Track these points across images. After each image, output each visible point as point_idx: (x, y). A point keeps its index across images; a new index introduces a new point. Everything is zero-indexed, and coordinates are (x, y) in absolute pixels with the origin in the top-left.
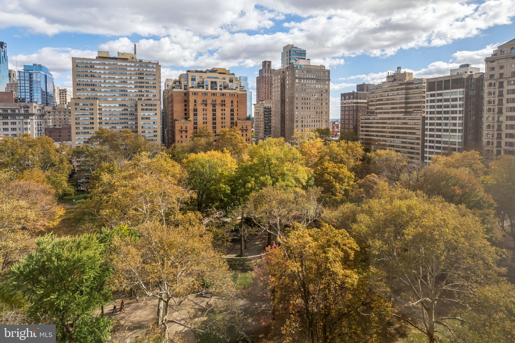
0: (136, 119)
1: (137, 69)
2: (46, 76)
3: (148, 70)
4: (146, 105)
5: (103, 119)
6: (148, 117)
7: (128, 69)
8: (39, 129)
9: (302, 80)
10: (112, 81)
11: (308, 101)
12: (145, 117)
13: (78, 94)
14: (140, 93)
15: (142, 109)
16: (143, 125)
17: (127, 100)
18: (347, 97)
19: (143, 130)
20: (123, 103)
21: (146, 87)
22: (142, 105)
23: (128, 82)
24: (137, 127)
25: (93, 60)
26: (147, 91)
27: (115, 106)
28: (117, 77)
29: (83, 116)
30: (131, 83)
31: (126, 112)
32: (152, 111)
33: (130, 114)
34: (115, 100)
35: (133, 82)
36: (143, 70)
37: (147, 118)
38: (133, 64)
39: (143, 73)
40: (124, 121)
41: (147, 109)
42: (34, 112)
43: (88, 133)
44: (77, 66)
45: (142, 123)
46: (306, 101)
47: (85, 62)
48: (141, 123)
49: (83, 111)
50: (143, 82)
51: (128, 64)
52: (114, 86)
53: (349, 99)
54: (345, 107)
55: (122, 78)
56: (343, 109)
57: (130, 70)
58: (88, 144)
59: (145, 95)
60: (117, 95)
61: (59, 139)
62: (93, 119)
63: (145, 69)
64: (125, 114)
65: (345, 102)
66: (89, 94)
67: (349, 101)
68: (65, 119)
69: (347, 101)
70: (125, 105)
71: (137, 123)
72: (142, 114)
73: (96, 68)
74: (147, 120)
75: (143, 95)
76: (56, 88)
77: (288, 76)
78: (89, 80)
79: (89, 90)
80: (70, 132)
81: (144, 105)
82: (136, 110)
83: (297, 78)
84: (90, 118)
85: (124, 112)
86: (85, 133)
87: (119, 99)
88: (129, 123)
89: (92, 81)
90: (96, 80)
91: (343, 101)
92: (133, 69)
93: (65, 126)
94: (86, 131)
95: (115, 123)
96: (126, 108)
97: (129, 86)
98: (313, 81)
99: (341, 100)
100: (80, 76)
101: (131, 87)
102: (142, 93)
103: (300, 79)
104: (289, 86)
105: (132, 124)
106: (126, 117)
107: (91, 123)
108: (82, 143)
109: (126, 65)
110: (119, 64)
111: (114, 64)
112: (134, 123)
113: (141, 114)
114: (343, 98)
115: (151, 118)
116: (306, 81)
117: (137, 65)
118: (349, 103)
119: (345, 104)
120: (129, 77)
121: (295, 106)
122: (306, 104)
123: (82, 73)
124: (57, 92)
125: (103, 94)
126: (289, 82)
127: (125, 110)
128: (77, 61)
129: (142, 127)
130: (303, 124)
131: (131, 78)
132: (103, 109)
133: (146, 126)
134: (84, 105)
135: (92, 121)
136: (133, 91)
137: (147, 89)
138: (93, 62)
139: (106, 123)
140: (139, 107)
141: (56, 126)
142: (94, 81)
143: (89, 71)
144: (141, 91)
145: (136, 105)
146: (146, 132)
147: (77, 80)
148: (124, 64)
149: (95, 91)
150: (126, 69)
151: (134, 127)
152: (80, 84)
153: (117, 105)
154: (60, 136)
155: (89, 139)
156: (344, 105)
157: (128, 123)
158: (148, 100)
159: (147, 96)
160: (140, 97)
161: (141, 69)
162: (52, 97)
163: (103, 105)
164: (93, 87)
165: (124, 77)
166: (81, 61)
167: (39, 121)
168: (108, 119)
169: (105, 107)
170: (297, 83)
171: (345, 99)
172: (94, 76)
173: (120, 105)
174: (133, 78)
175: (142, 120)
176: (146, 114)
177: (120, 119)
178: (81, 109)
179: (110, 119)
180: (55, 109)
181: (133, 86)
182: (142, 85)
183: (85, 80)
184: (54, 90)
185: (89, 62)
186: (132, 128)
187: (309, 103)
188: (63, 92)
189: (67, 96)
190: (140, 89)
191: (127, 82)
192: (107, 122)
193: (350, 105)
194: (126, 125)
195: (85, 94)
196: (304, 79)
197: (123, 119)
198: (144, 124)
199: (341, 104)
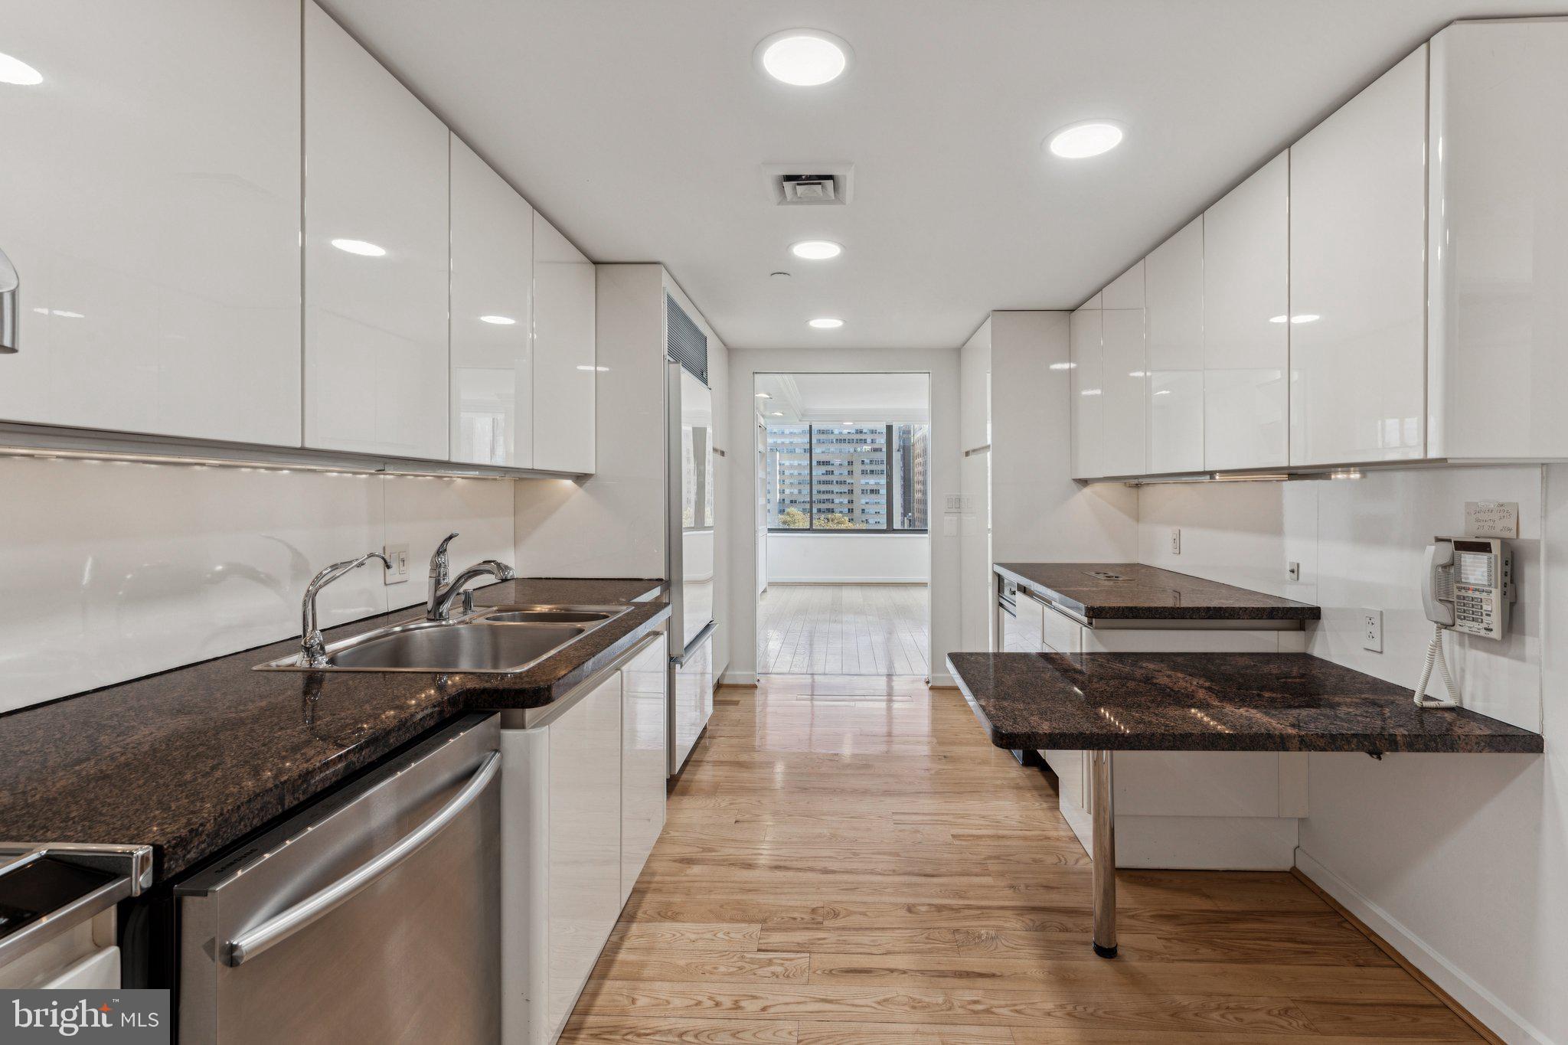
5: (787, 491)
6: (875, 488)
14: (859, 436)
16: (864, 507)
17: (833, 453)
20: (825, 458)
31: (829, 478)
33: (837, 482)
40: (825, 497)
41: (872, 472)
59: (869, 441)
70: (827, 463)
71: (851, 502)
72: (863, 482)
81: (867, 461)
82: (851, 473)
88: (837, 501)
96: (830, 468)
102: (863, 437)
105: (841, 503)
106: (830, 487)
125: (787, 441)
127: (828, 473)
132: (787, 473)
133: (871, 509)
139: (792, 502)
157: (833, 502)
159: (873, 441)
163: (787, 463)
168: (796, 491)
169: (791, 467)
179: (800, 492)
192: (793, 498)
197: (824, 492)
198: (867, 503)
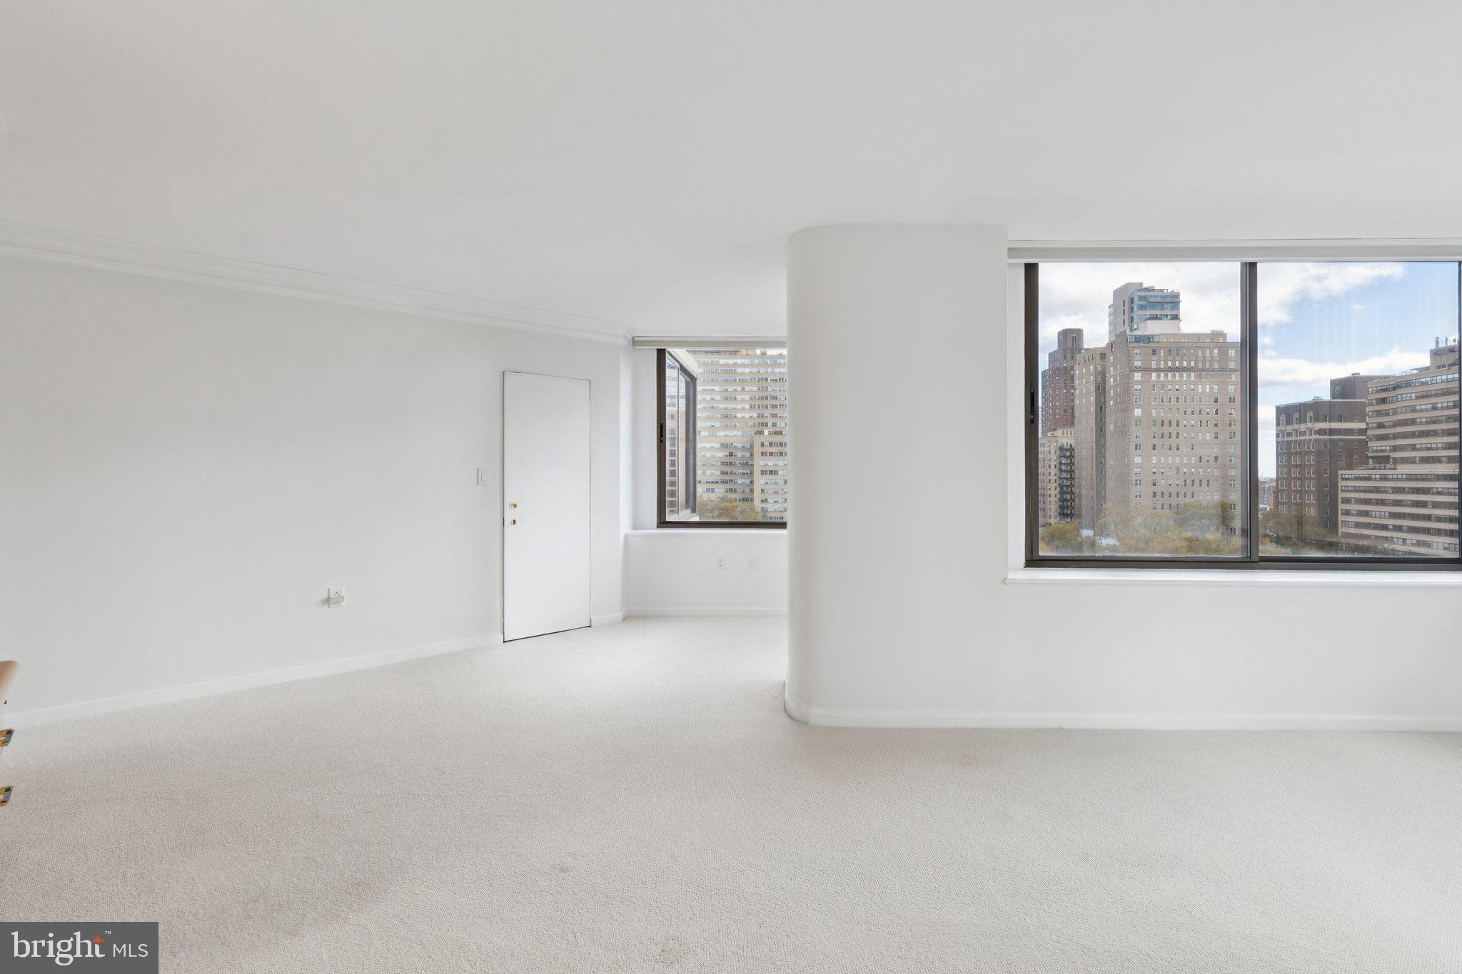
0: (752, 474)
1: (755, 370)
3: (777, 370)
4: (771, 444)
7: (739, 371)
9: (1154, 375)
10: (708, 398)
11: (1173, 429)
12: (768, 469)
15: (762, 453)
18: (1296, 415)
19: (764, 497)
21: (774, 407)
22: (762, 444)
23: (739, 397)
24: (752, 491)
26: (774, 416)
27: (713, 447)
30: (743, 400)
32: (781, 457)
34: (713, 435)
35: (747, 398)
36: (766, 372)
37: (771, 472)
38: (747, 361)
39: (766, 379)
45: (762, 482)
46: (1166, 429)
48: (760, 481)
50: (767, 398)
51: (739, 361)
52: (713, 408)
53: (1302, 420)
54: (1289, 443)
55: (726, 390)
56: (1286, 451)
57: (743, 374)
63: (770, 370)
64: (731, 464)
65: (1289, 428)
67: (1303, 427)
69: (1296, 426)
74: (772, 477)
75: (766, 424)
77: (1114, 364)
83: (1138, 369)
85: (729, 460)
87: (722, 433)
91: (1283, 428)
92: (747, 371)
95: (713, 482)
97: (739, 406)
98: (1189, 376)
99: (1278, 424)
101: (743, 408)
103: (1146, 370)
104: (1115, 391)
109: (735, 364)
110: (722, 361)
111: (713, 363)
112: (748, 481)
113: (760, 463)
114: (1283, 417)
115: (780, 473)
116: (1166, 376)
117: (756, 361)
118: (1304, 433)
119: (1289, 434)
120: (739, 388)
121: (1134, 441)
122: (1166, 436)
126: (1115, 380)
129: (763, 491)
130: (1158, 489)
131: (743, 389)
136: (747, 416)
137: (774, 411)
140: (757, 450)
144: (763, 416)
145: (752, 447)
146: (770, 500)
148: (731, 361)
150: (735, 372)
151: (748, 491)
153: (717, 446)
156: (1286, 439)
158: (776, 433)
160: (760, 429)
161: (762, 371)
165: (731, 389)
170: (1138, 383)
171: (1289, 422)
173: (722, 445)
174: (747, 388)
175: (762, 476)
176: (771, 463)
177: (722, 473)
181: (747, 406)
182: (765, 402)
186: (743, 492)
187: (1174, 435)
190: (760, 411)
191: (735, 399)
193: (1307, 437)
194: (733, 486)
196: (1158, 370)
199: (1278, 435)
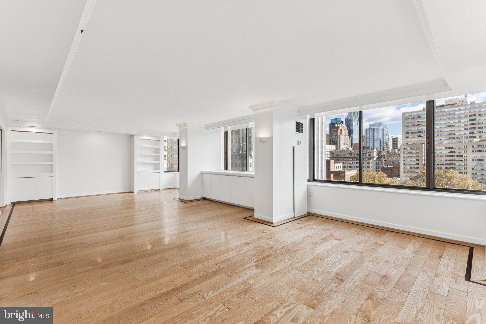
0: (466, 160)
1: (467, 111)
2: (383, 130)
3: (482, 110)
4: (479, 146)
6: (481, 158)
7: (457, 113)
8: (378, 167)
12: (477, 158)
13: (406, 140)
14: (471, 135)
15: (473, 151)
16: (473, 167)
17: (455, 143)
19: (474, 172)
20: (450, 145)
21: (480, 128)
22: (473, 146)
23: (457, 125)
24: (466, 169)
25: (420, 111)
26: (480, 132)
27: (441, 149)
28: (443, 122)
29: (410, 158)
30: (460, 126)
31: (453, 154)
33: (457, 156)
34: (441, 143)
35: (462, 125)
36: (475, 112)
37: (479, 160)
38: (462, 108)
39: (475, 115)
40: (451, 162)
41: (479, 151)
42: (374, 156)
43: (414, 172)
44: (406, 119)
45: (473, 164)
47: (413, 114)
48: (471, 164)
49: (410, 154)
50: (475, 124)
51: (457, 109)
52: (440, 131)
55: (449, 122)
57: (459, 114)
58: (413, 181)
59: (478, 137)
60: (443, 138)
61: (391, 176)
62: (418, 160)
63: (478, 110)
64: (452, 156)
66: (416, 140)
68: (395, 160)
70: (452, 148)
71: (466, 165)
72: (473, 155)
73: (423, 118)
74: (480, 162)
75: (475, 137)
76: (390, 138)
78: (416, 129)
79: (416, 136)
80: (399, 170)
81: (476, 146)
82: (466, 151)
84: (416, 160)
85: (450, 154)
86: (411, 172)
87: (446, 142)
88: (457, 164)
89: (418, 129)
90: (422, 128)
92: (462, 112)
93: (395, 166)
94: (412, 170)
95: (441, 165)
96: (453, 150)
97: (457, 129)
100: (408, 126)
101: (460, 130)
102: (474, 135)
105: (460, 165)
106: (453, 158)
107: (416, 163)
108: (409, 179)
109: (454, 110)
111: (440, 111)
112: (462, 164)
113: (471, 155)
115: (485, 160)
117: (468, 107)
120: (457, 121)
123: (410, 124)
124: (391, 140)
127: (452, 152)
128: (406, 115)
129: (473, 169)
131: (459, 121)
133: (478, 168)
134: (411, 149)
135: (418, 162)
136: (462, 133)
137: (480, 130)
138: (420, 113)
140: (470, 149)
141: (388, 165)
142: (420, 128)
143: (416, 121)
144: (473, 133)
145: (466, 147)
146: (478, 174)
147: (406, 130)
148: (452, 109)
149: (421, 137)
150: (454, 114)
151: (463, 168)
152: (408, 133)
153: (444, 148)
154: (392, 173)
155: (415, 177)
157: (455, 165)
158: (482, 141)
159: (480, 137)
160: (471, 139)
161: (472, 111)
162: (387, 144)
164: (419, 134)
165: (451, 122)
166: (410, 114)
167: (378, 161)
172: (420, 125)
173: (446, 148)
174: (462, 121)
175: (473, 162)
176: (479, 155)
177: (446, 160)
178: (409, 153)
180: (388, 153)
181: (462, 129)
182: (474, 126)
183: (413, 129)
184: (389, 139)
185: (416, 114)
186: (460, 169)
188: (395, 141)
189: (398, 142)
190: (471, 131)
191: (455, 126)
195: (413, 140)
197: (449, 160)
198: (476, 165)
